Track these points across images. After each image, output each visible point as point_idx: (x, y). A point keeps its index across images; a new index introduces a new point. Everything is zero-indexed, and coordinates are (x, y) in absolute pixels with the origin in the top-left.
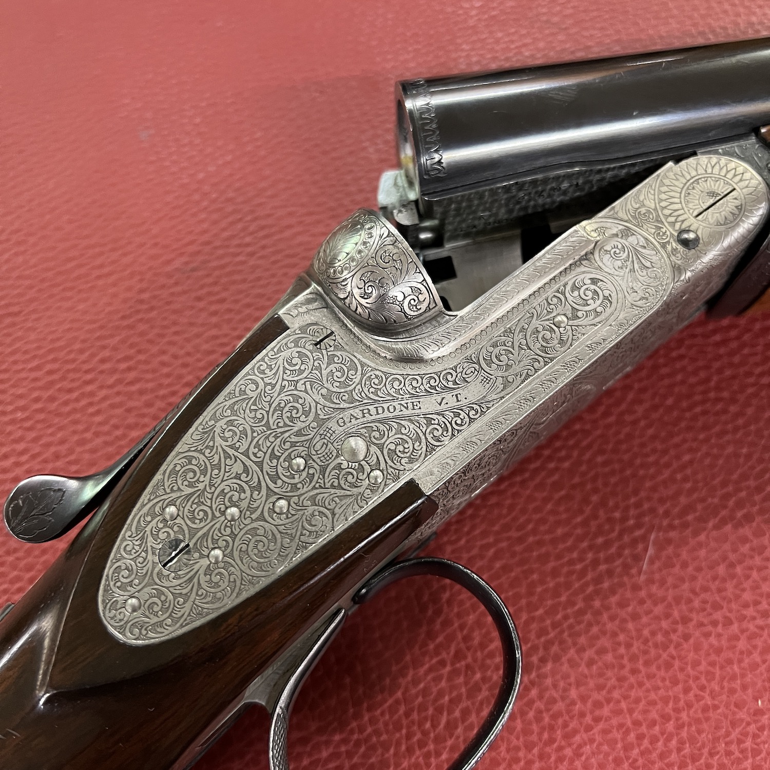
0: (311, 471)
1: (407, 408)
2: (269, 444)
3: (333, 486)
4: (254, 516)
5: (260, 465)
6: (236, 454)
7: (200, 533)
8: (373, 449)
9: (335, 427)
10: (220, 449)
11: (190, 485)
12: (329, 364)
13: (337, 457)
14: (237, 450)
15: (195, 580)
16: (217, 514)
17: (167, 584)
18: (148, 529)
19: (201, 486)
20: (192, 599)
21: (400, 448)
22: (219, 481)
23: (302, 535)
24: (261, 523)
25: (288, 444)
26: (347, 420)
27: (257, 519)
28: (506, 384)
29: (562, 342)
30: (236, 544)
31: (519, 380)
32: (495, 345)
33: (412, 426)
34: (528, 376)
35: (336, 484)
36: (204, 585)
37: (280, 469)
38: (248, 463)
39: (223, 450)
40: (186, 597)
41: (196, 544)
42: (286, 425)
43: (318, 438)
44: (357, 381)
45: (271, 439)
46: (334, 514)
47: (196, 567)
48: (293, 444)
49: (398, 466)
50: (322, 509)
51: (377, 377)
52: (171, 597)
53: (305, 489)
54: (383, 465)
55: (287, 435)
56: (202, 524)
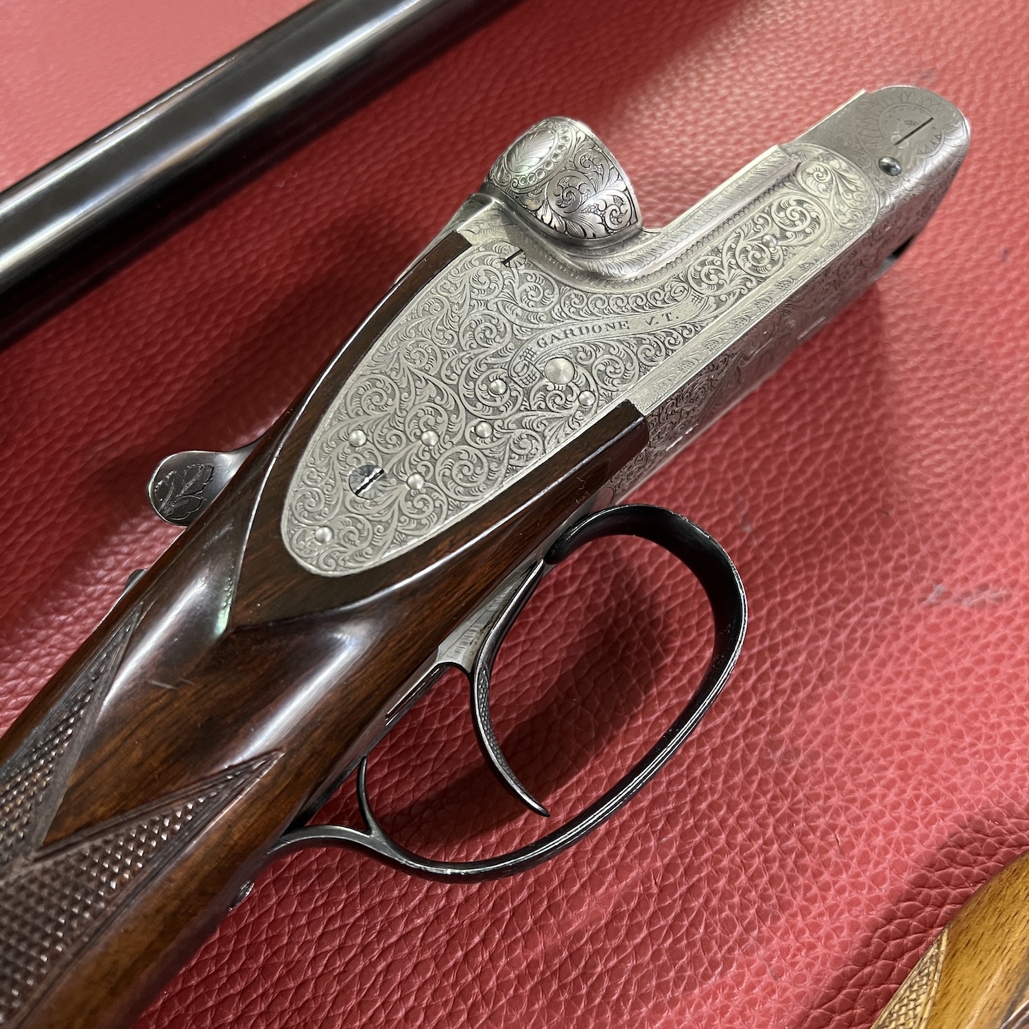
0: (514, 394)
1: (614, 327)
2: (463, 366)
3: (539, 408)
4: (455, 440)
5: (456, 388)
6: (427, 376)
7: (395, 460)
8: (580, 370)
9: (535, 348)
10: (407, 371)
11: (378, 408)
12: (521, 283)
13: (541, 379)
14: (427, 372)
15: (396, 506)
16: (412, 438)
17: (363, 511)
18: (334, 455)
19: (390, 410)
20: (393, 526)
21: (610, 369)
22: (411, 404)
23: (510, 458)
24: (465, 447)
25: (484, 368)
26: (548, 341)
27: (458, 444)
28: (720, 303)
29: (773, 262)
30: (437, 470)
31: (732, 299)
32: (703, 264)
33: (621, 347)
34: (741, 295)
35: (543, 406)
36: (405, 511)
37: (479, 393)
38: (441, 385)
39: (412, 373)
40: (387, 525)
41: (391, 470)
42: (479, 346)
43: (518, 359)
44: (555, 300)
45: (465, 361)
46: (544, 437)
47: (396, 493)
48: (490, 366)
49: (610, 387)
50: (530, 432)
51: (576, 296)
52: (368, 525)
53: (509, 412)
54: (593, 387)
55: (482, 356)
56: (398, 449)
